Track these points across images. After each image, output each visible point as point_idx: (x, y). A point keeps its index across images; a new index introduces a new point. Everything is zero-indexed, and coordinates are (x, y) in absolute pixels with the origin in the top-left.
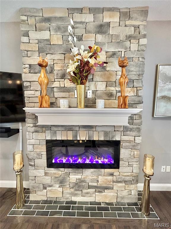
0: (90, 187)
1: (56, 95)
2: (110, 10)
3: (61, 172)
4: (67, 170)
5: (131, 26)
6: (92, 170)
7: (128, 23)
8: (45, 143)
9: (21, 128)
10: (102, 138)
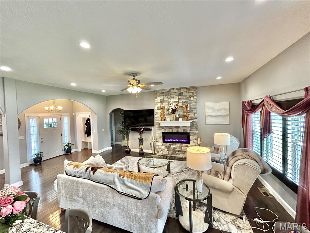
0: (179, 151)
1: (166, 116)
2: (183, 88)
3: (168, 144)
4: (170, 144)
5: (191, 92)
6: (179, 144)
7: (189, 91)
8: (162, 133)
9: (152, 128)
10: (182, 132)
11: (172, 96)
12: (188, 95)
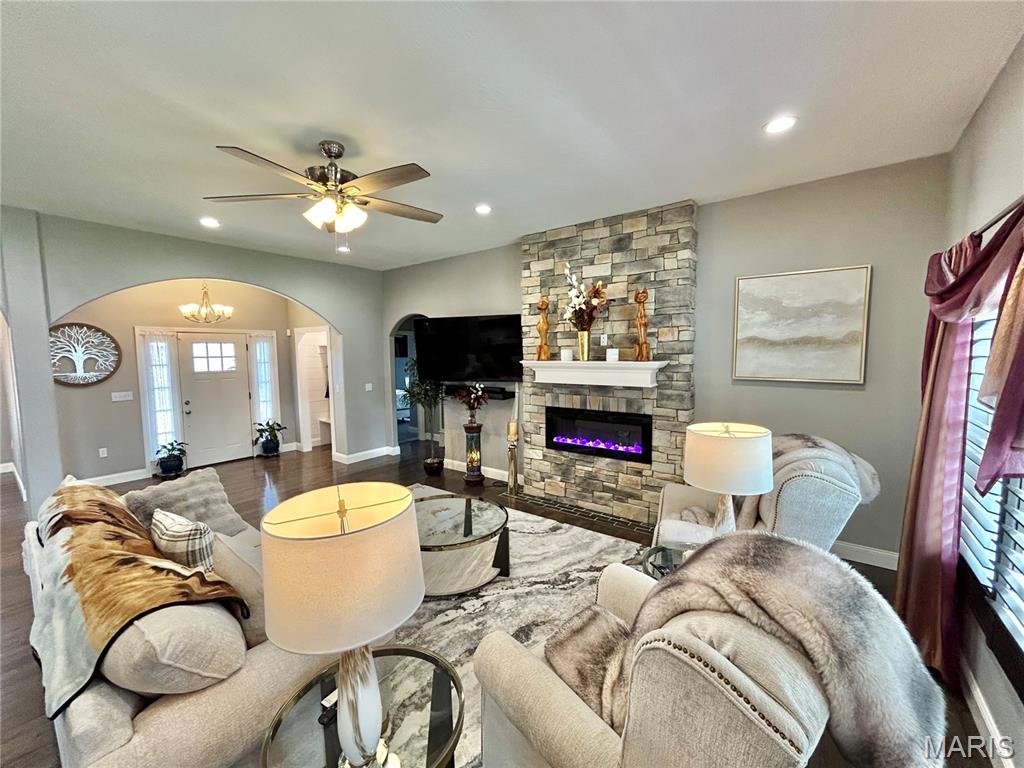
0: (606, 489)
1: (560, 342)
2: (633, 215)
3: (565, 457)
4: (572, 455)
5: (668, 232)
6: (608, 460)
7: (659, 229)
8: (544, 411)
9: (517, 391)
10: (623, 410)
11: (587, 254)
12: (652, 244)
